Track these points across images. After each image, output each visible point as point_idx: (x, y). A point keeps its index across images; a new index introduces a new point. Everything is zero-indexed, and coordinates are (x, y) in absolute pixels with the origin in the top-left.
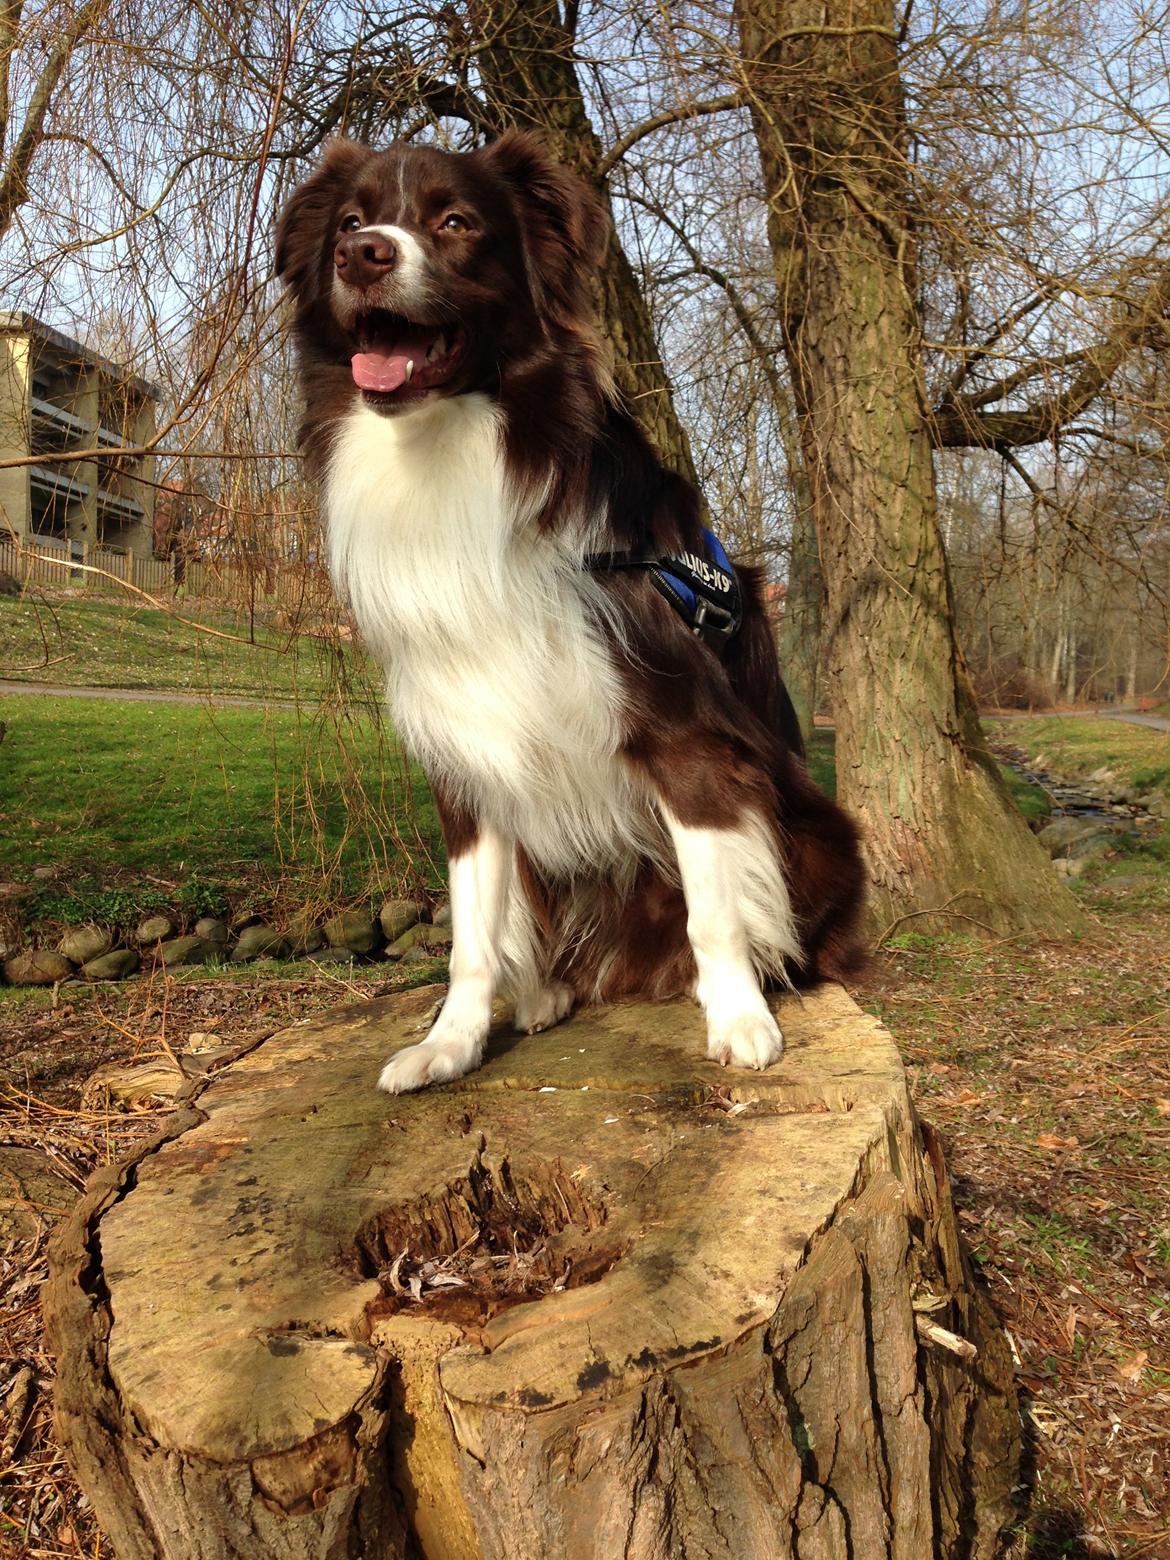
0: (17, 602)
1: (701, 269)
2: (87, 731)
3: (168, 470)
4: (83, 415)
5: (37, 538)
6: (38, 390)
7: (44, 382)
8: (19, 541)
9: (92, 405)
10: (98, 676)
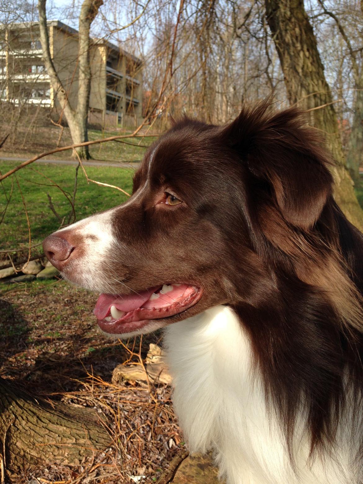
0: (102, 133)
1: (326, 12)
2: (122, 181)
3: (146, 88)
4: (121, 72)
5: (108, 112)
6: (108, 64)
7: (110, 61)
8: (104, 112)
9: (124, 69)
10: (125, 158)
